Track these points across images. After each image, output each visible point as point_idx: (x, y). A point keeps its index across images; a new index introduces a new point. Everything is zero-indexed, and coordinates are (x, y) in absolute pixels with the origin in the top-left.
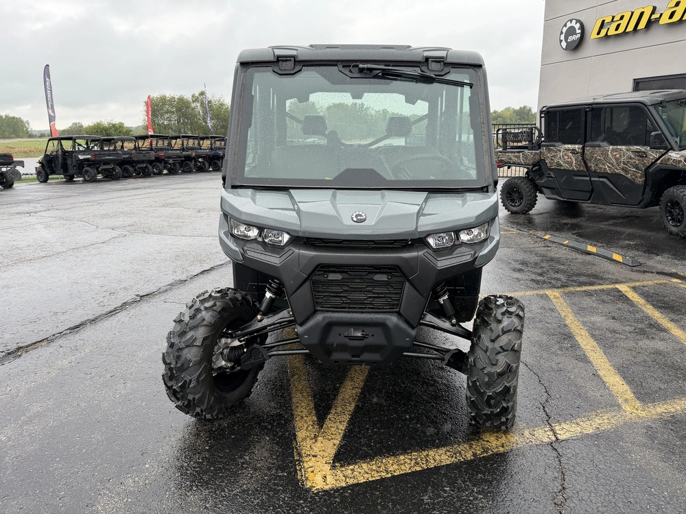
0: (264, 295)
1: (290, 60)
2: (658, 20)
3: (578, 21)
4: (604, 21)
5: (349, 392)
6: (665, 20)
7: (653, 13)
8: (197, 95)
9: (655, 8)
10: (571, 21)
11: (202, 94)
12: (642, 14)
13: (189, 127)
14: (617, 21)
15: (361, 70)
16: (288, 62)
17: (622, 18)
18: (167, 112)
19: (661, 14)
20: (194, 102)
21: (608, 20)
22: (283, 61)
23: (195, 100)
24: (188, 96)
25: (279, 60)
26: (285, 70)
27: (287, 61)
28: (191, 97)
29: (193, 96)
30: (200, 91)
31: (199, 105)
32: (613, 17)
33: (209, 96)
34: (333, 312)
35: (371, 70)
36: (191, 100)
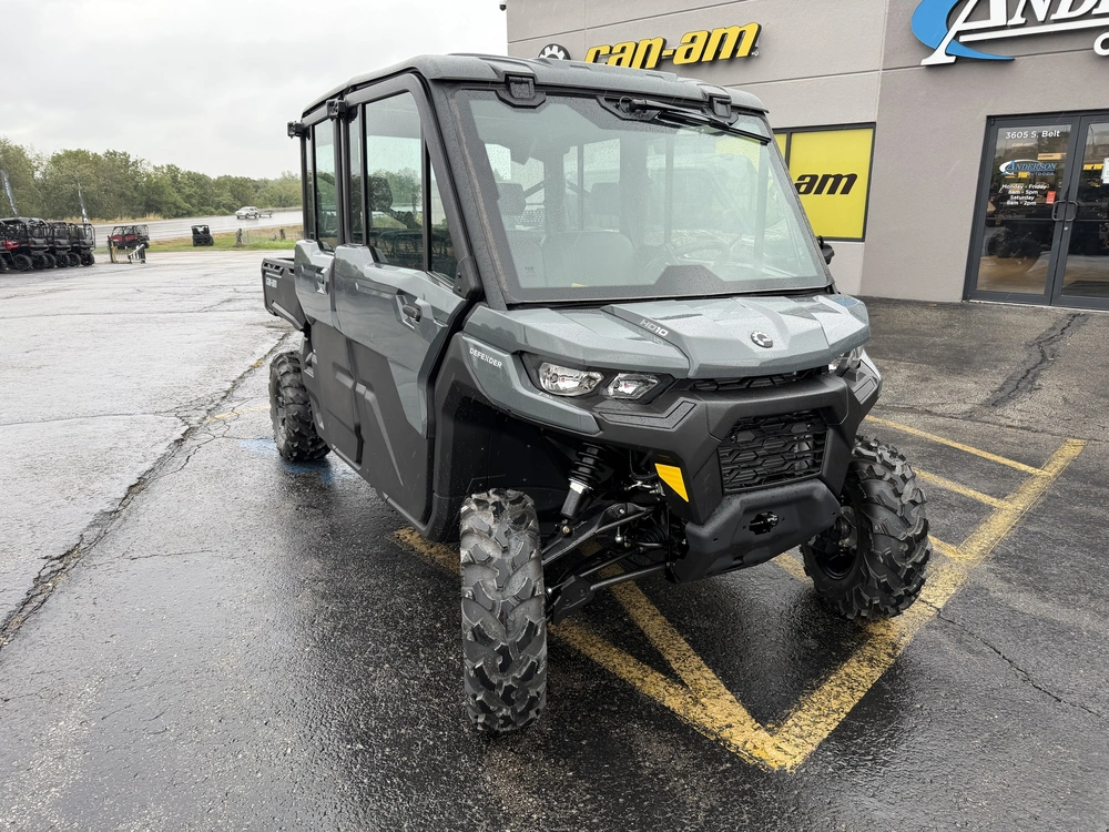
0: (567, 489)
1: (527, 82)
2: (671, 58)
3: (561, 48)
4: (598, 52)
5: (653, 624)
6: (679, 59)
7: (663, 49)
9: (665, 41)
10: (551, 46)
12: (649, 47)
14: (616, 54)
15: (633, 109)
16: (523, 86)
17: (623, 50)
19: (675, 51)
21: (604, 51)
22: (517, 82)
25: (508, 80)
26: (522, 99)
27: (521, 82)
32: (611, 48)
34: (746, 492)
35: (645, 108)
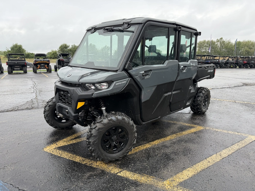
8: (219, 39)
11: (221, 39)
13: (213, 52)
18: (205, 46)
20: (217, 42)
22: (92, 29)
23: (218, 41)
24: (215, 40)
26: (92, 32)
28: (216, 40)
29: (217, 40)
30: (221, 38)
31: (219, 43)
33: (224, 39)
36: (216, 41)
